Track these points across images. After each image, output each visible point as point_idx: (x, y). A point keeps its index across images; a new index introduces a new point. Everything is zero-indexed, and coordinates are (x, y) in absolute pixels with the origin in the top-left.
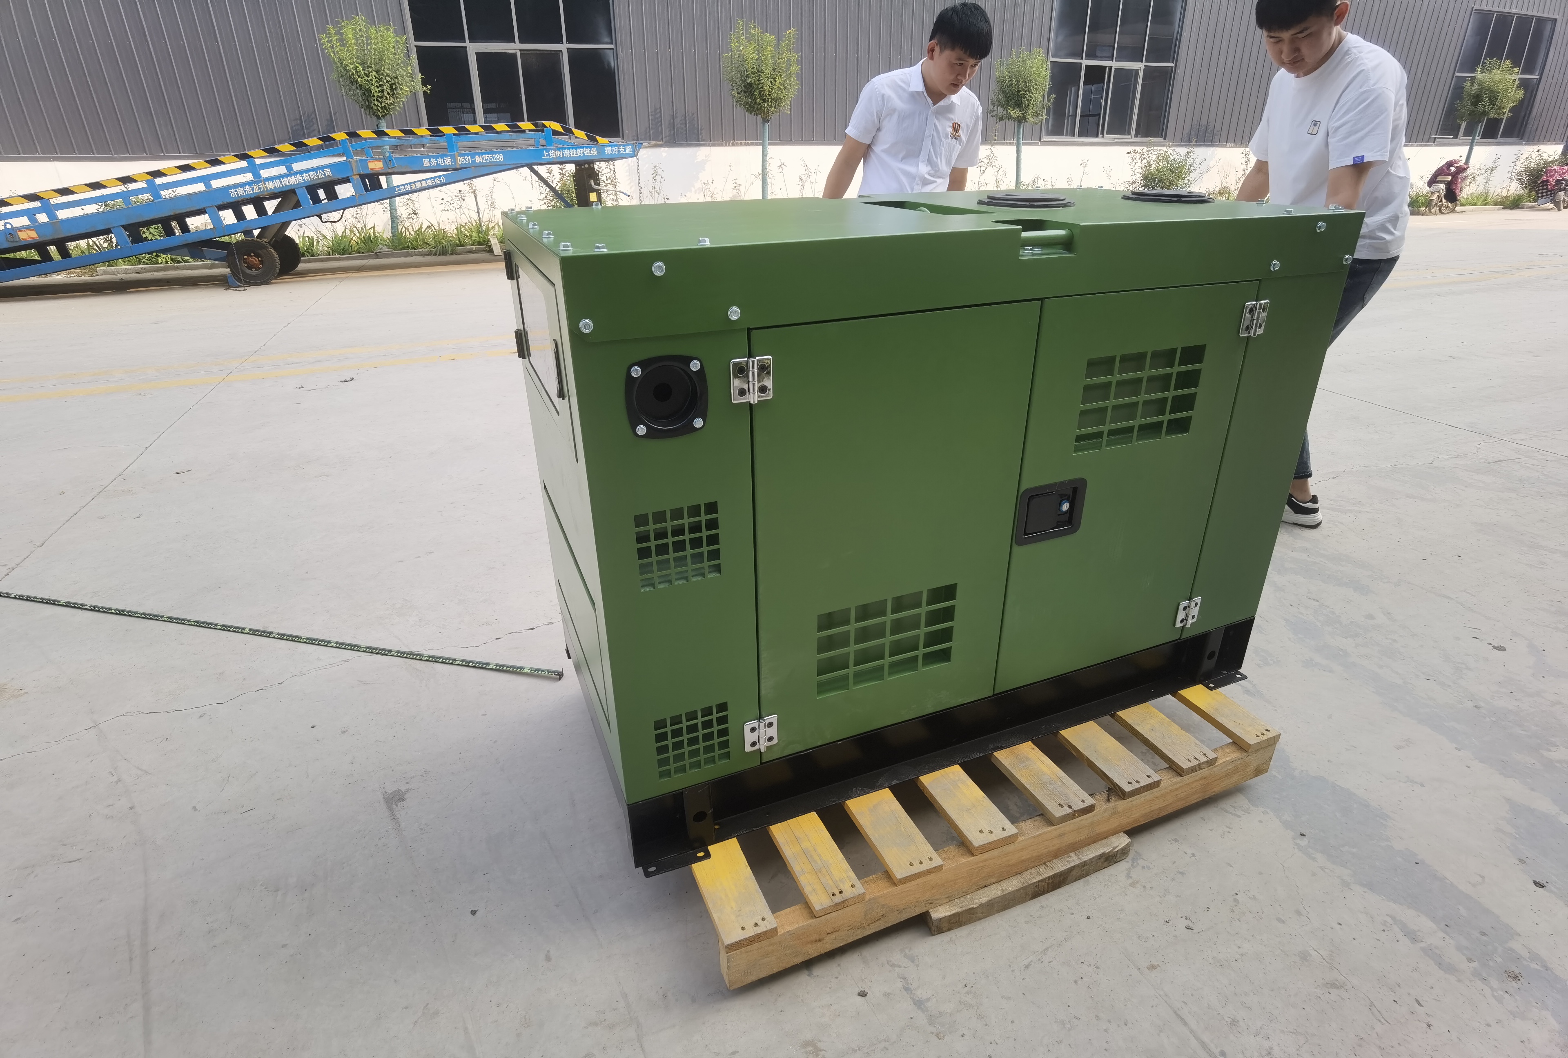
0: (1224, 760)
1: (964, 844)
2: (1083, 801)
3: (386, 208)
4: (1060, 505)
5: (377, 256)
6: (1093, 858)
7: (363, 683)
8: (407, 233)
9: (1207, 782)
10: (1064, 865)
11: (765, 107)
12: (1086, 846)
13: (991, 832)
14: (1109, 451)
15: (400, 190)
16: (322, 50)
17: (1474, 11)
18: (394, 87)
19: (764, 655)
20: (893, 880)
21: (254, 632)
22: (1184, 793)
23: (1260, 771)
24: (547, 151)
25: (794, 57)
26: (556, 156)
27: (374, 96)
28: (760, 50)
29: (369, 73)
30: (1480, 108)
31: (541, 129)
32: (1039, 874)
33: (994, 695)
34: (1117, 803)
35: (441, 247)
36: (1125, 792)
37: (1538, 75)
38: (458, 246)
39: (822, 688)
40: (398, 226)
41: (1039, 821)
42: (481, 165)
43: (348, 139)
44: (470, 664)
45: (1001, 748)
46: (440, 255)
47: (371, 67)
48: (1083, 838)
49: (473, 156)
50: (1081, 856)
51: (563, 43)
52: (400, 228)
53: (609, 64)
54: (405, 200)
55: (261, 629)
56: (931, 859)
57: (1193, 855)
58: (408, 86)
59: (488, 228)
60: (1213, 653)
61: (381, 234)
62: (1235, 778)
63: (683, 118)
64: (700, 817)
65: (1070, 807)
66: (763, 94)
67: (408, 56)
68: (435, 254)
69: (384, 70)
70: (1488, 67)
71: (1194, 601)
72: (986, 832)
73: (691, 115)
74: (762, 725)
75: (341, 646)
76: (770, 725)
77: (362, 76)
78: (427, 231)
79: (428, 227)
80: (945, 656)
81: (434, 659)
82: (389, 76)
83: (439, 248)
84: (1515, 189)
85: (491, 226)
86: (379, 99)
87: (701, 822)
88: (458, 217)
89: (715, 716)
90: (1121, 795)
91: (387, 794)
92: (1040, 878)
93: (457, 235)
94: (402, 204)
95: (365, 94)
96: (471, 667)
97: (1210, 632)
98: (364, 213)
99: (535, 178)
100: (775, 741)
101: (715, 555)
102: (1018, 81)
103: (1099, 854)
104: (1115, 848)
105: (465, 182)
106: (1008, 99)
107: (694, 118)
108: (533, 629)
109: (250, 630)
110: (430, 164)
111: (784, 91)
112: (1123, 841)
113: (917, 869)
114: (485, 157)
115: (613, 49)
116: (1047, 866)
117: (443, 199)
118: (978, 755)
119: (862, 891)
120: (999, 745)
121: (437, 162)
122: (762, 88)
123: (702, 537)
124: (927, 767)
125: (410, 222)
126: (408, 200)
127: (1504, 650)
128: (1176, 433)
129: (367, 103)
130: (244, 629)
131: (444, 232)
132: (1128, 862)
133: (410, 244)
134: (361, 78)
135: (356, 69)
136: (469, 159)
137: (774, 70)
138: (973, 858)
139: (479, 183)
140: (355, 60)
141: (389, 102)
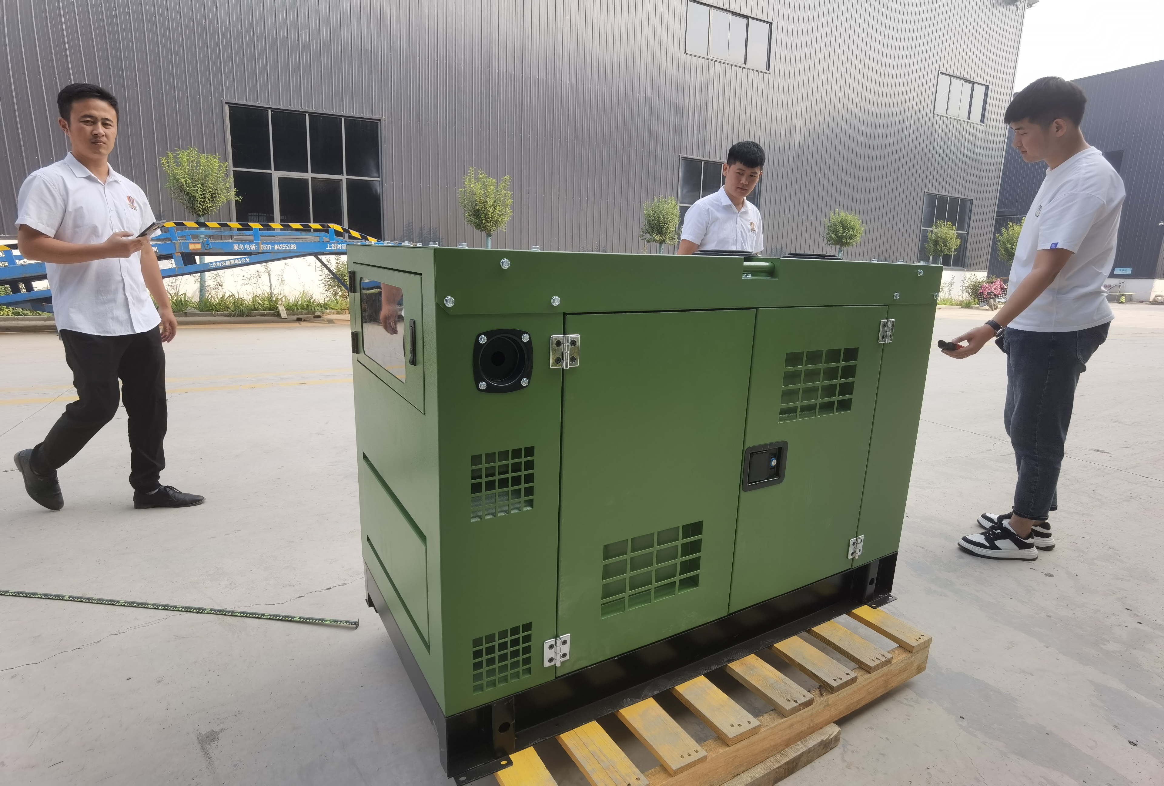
0: (897, 660)
1: (721, 739)
2: (804, 696)
3: (197, 280)
4: (770, 461)
5: (186, 315)
6: (815, 745)
7: (178, 637)
8: (213, 299)
9: (887, 679)
10: (795, 752)
11: (488, 226)
12: (808, 735)
13: (740, 725)
14: (802, 421)
15: (213, 265)
16: (160, 168)
17: (925, 193)
18: (214, 196)
19: (562, 580)
20: (668, 772)
21: (73, 599)
22: (873, 688)
23: (921, 669)
24: (330, 244)
25: (509, 194)
26: (336, 248)
27: (197, 201)
28: (485, 188)
29: (196, 185)
30: (939, 248)
31: (326, 230)
32: (777, 761)
33: (729, 615)
34: (828, 697)
35: (239, 311)
36: (833, 687)
37: (966, 231)
38: (253, 310)
39: (606, 609)
40: (205, 294)
41: (773, 715)
42: (278, 252)
43: (175, 227)
44: (278, 618)
45: (733, 660)
46: (238, 316)
47: (198, 181)
48: (805, 728)
49: (273, 244)
50: (806, 744)
51: (343, 175)
52: (207, 295)
53: (376, 191)
54: (214, 275)
55: (80, 596)
56: (697, 751)
57: (887, 739)
58: (224, 196)
59: (277, 299)
60: (873, 579)
61: (190, 299)
62: (905, 675)
63: (429, 230)
64: (504, 727)
65: (795, 701)
66: (487, 217)
67: (227, 176)
68: (234, 316)
69: (207, 184)
70: (939, 225)
71: (860, 538)
72: (736, 725)
73: (434, 229)
74: (559, 642)
75: (157, 607)
76: (565, 642)
77: (190, 187)
78: (228, 299)
79: (230, 296)
80: (693, 582)
81: (244, 615)
82: (211, 188)
83: (237, 312)
84: (965, 296)
85: (280, 297)
86: (201, 203)
87: (505, 733)
88: (254, 289)
89: (521, 635)
90: (830, 691)
91: (201, 735)
92: (778, 765)
93: (253, 302)
94: (210, 278)
95: (191, 199)
96: (278, 620)
97: (870, 563)
98: (178, 282)
99: (320, 264)
100: (568, 657)
101: (529, 491)
102: (659, 217)
103: (820, 741)
104: (830, 736)
105: (262, 264)
106: (652, 228)
107: (437, 231)
108: (330, 589)
109: (70, 597)
110: (239, 248)
111: (501, 216)
112: (834, 730)
113: (688, 760)
114: (282, 245)
115: (380, 181)
116: (782, 754)
117: (243, 276)
118: (717, 667)
119: (647, 782)
120: (731, 658)
121: (245, 247)
122: (487, 213)
123: (521, 475)
124: (679, 679)
125: (216, 291)
126: (216, 275)
127: (1053, 576)
128: (842, 411)
129: (191, 205)
130: (64, 596)
131: (242, 300)
132: (840, 748)
133: (214, 307)
134: (189, 188)
135: (186, 182)
136: (269, 247)
137: (495, 202)
138: (729, 748)
139: (273, 265)
140: (186, 176)
141: (209, 205)
